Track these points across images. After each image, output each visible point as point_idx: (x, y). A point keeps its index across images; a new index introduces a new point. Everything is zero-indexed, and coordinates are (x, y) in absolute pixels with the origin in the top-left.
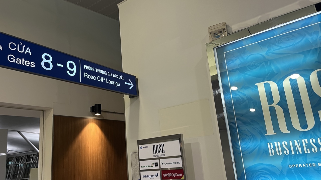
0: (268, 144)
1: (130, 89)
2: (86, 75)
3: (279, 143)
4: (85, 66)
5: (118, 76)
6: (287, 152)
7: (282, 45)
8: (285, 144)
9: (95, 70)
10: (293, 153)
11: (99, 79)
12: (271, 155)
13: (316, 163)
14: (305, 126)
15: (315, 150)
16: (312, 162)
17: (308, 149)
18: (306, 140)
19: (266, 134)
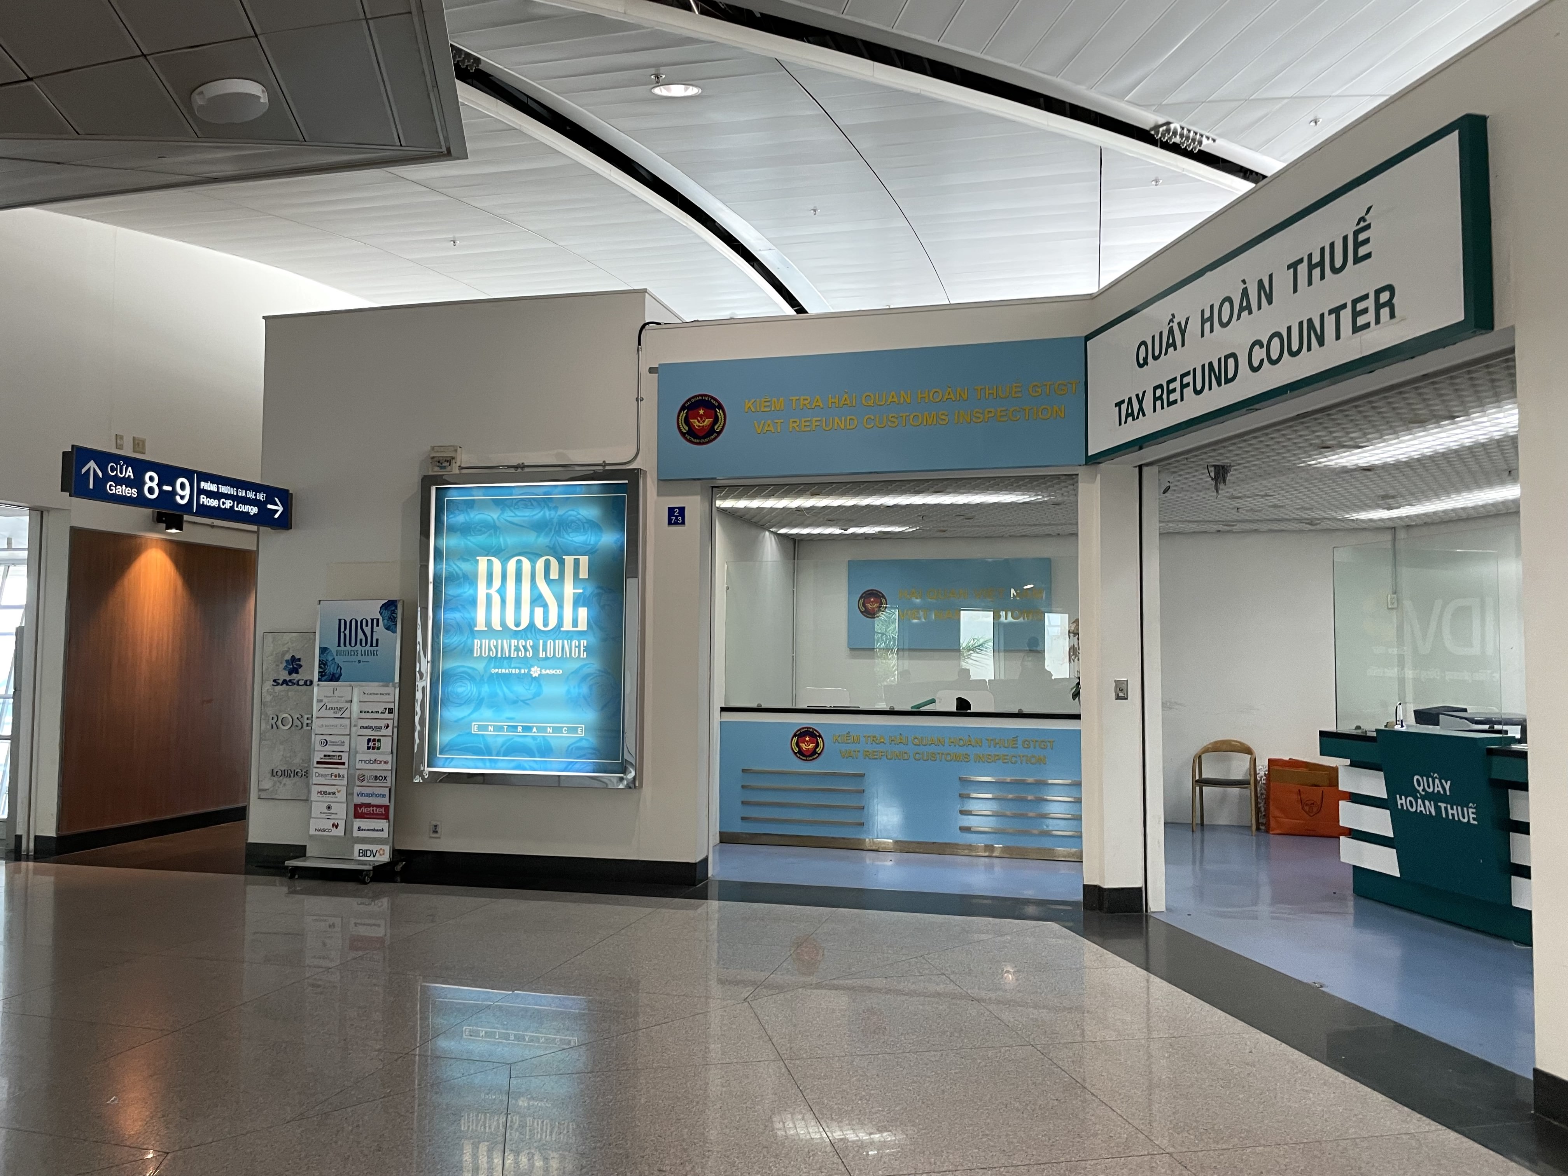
0: (476, 641)
1: (276, 516)
2: (204, 499)
3: (487, 641)
4: (203, 484)
5: (256, 495)
6: (493, 653)
7: (518, 513)
8: (493, 642)
9: (218, 488)
10: (499, 655)
11: (224, 503)
12: (475, 655)
13: (520, 669)
14: (517, 624)
15: (522, 654)
16: (515, 668)
17: (516, 653)
18: (516, 641)
19: (476, 629)
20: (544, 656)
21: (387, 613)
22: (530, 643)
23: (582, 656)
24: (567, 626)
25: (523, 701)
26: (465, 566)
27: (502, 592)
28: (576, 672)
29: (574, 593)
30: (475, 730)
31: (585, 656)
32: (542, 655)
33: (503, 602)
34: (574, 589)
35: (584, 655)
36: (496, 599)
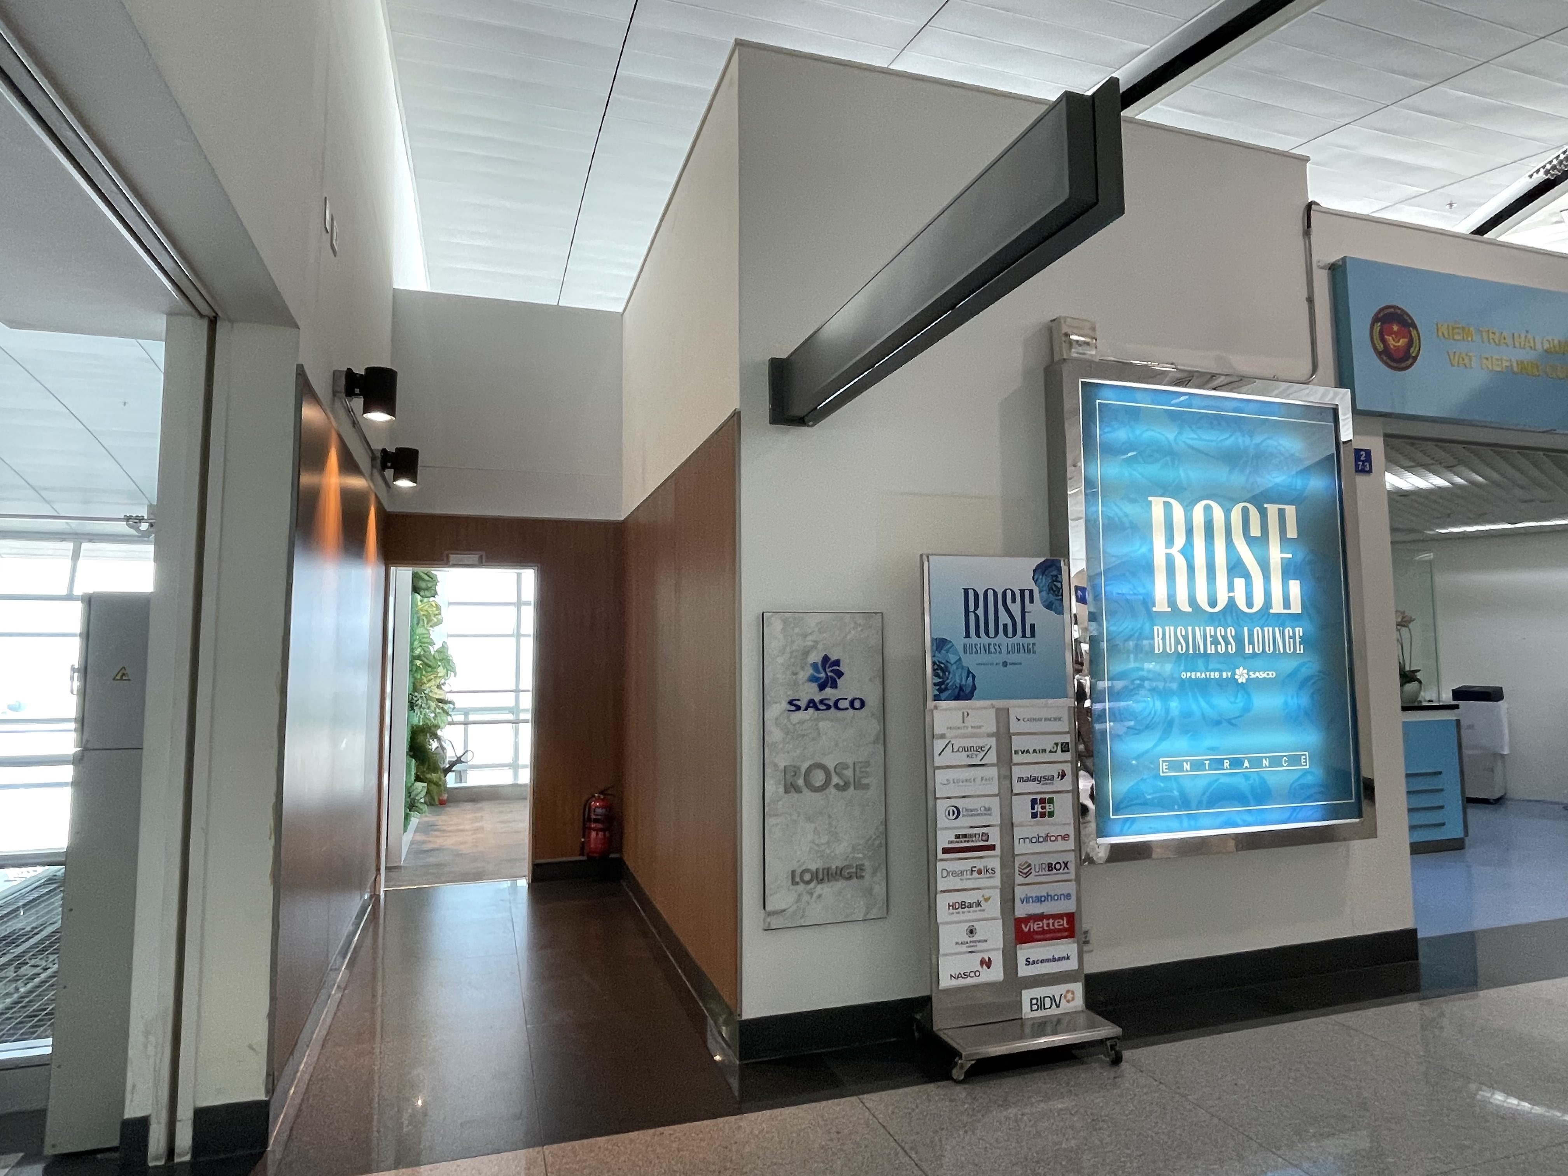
0: (1155, 628)
3: (1172, 628)
6: (1181, 649)
7: (1205, 436)
8: (1181, 631)
10: (1191, 651)
12: (1156, 651)
13: (1221, 671)
14: (1213, 603)
15: (1221, 649)
16: (1214, 671)
17: (1213, 646)
18: (1212, 629)
19: (1154, 609)
20: (1251, 651)
21: (1045, 581)
22: (1231, 631)
23: (1298, 651)
24: (1277, 608)
25: (1229, 722)
26: (1131, 510)
27: (1188, 552)
28: (1292, 675)
29: (1282, 558)
30: (1164, 770)
31: (1302, 651)
32: (1248, 650)
33: (1191, 568)
34: (1282, 552)
35: (1300, 650)
36: (1180, 563)
